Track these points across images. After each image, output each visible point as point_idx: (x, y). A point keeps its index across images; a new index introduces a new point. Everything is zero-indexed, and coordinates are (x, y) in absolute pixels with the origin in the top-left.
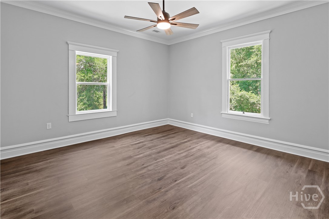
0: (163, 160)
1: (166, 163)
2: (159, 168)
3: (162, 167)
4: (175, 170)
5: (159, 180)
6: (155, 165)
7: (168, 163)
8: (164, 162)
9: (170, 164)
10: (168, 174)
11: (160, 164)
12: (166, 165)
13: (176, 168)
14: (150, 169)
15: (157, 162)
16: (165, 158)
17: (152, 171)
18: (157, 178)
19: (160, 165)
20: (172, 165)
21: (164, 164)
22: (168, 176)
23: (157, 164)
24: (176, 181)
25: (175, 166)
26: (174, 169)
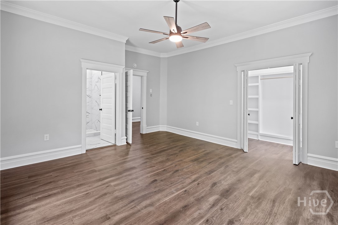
0: (177, 190)
1: (173, 186)
2: (180, 180)
3: (176, 181)
4: (163, 179)
5: (177, 171)
6: (185, 184)
7: (171, 187)
8: (175, 189)
9: (168, 185)
10: (170, 175)
11: (179, 185)
12: (173, 184)
13: (162, 181)
14: (188, 179)
15: (184, 188)
16: (174, 195)
17: (186, 177)
18: (180, 171)
19: (179, 183)
20: (166, 185)
21: (175, 185)
22: (170, 173)
23: (183, 184)
24: (164, 170)
25: (162, 183)
26: (165, 179)
